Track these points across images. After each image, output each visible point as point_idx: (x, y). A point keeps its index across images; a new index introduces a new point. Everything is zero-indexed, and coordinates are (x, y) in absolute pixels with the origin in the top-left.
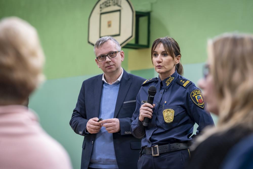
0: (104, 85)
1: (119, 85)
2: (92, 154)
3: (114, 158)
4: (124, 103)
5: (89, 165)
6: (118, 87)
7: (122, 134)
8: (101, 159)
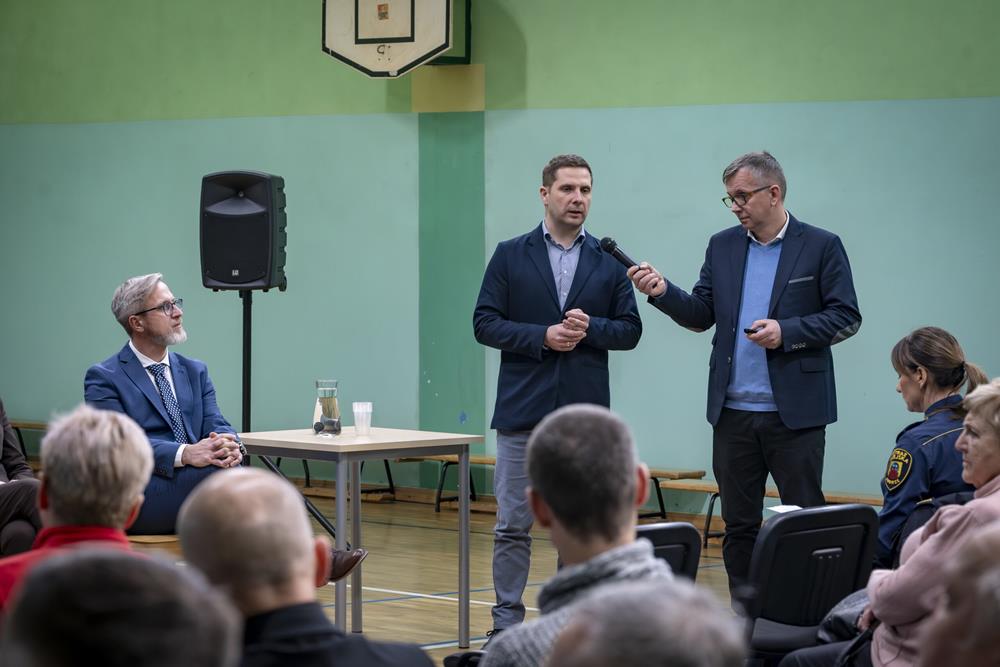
0: (751, 246)
1: (780, 245)
2: (729, 384)
3: (769, 391)
4: (790, 282)
5: (725, 403)
6: (778, 250)
7: (787, 350)
8: (747, 393)
